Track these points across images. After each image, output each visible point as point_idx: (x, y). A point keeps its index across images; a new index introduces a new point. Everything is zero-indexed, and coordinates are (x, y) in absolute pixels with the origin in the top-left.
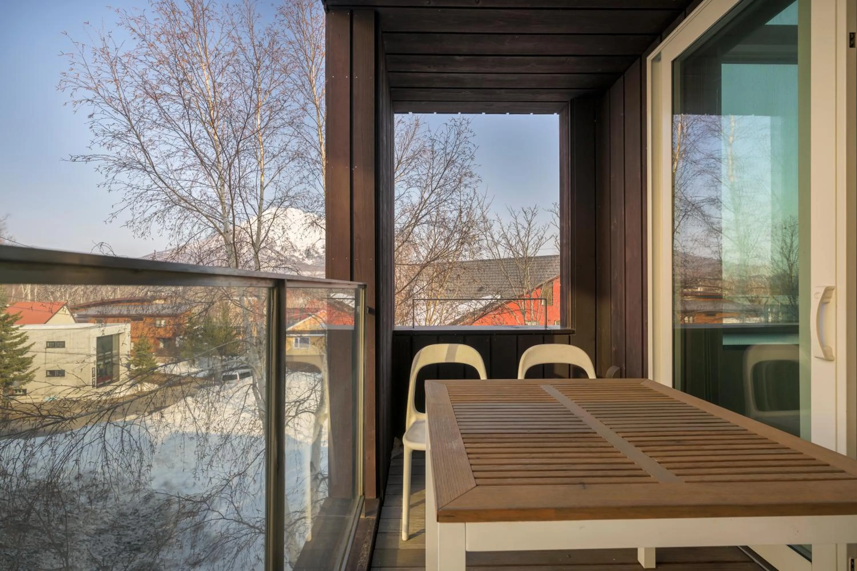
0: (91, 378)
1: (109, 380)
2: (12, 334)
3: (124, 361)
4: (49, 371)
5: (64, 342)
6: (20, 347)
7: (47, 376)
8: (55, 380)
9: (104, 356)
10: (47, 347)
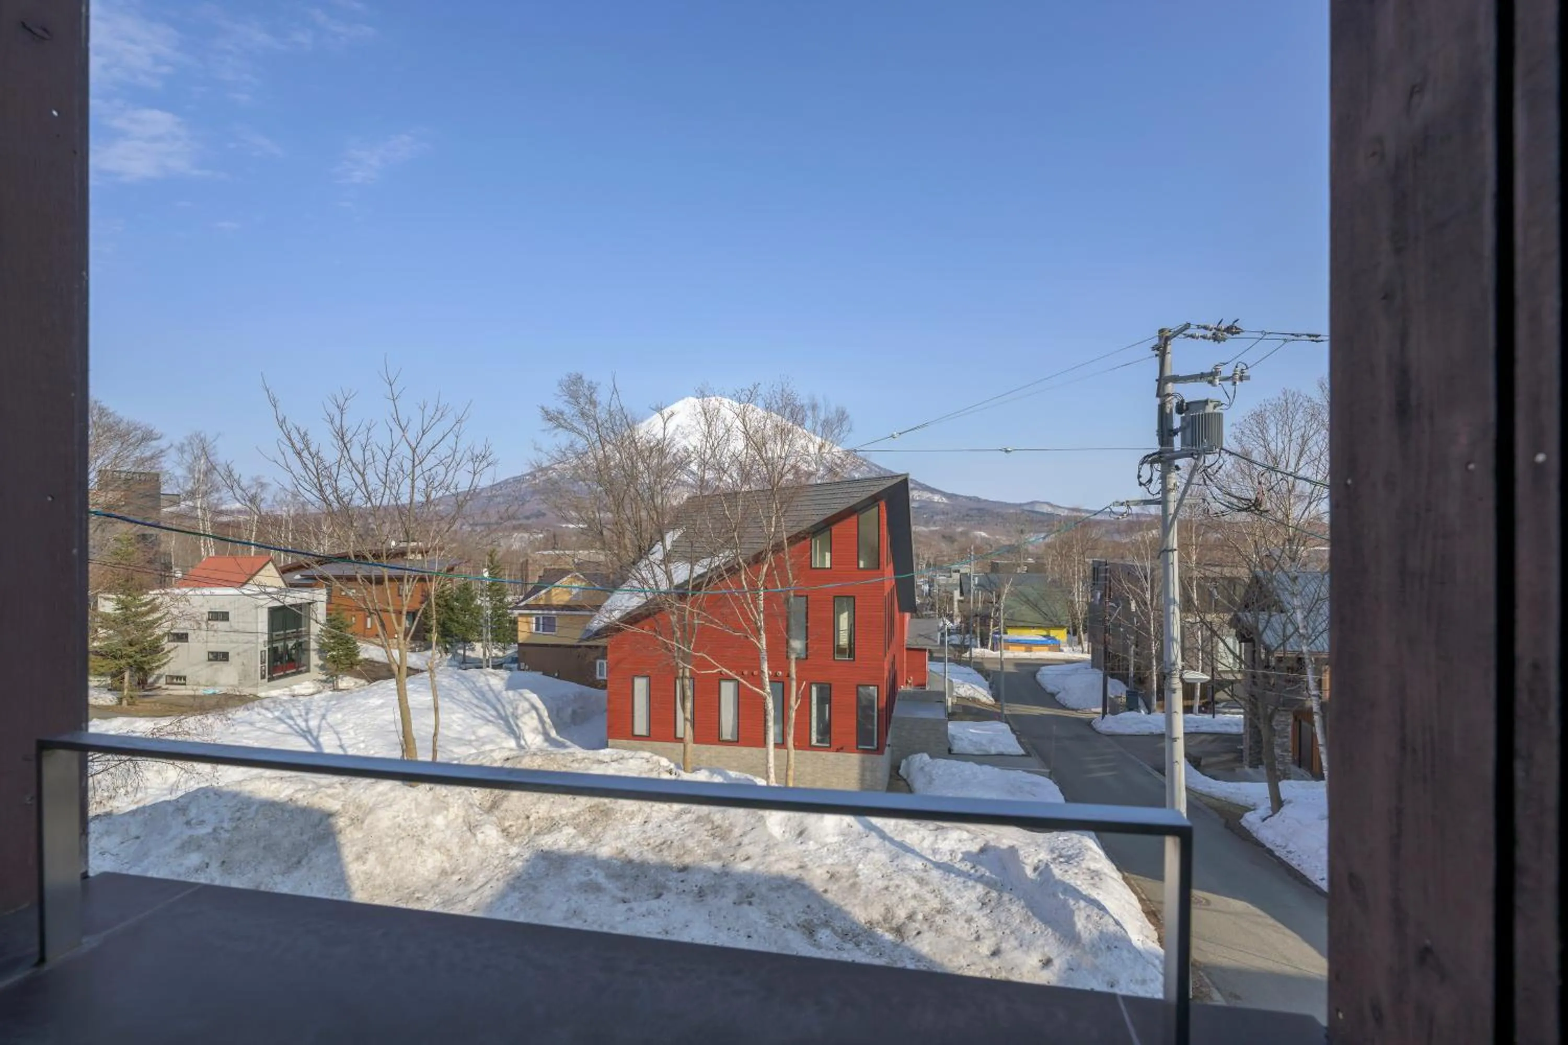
0: (260, 665)
1: (294, 671)
2: (140, 600)
3: (314, 645)
4: (212, 653)
5: (227, 613)
6: (150, 618)
7: (209, 660)
8: (219, 665)
9: (286, 634)
10: (209, 619)
